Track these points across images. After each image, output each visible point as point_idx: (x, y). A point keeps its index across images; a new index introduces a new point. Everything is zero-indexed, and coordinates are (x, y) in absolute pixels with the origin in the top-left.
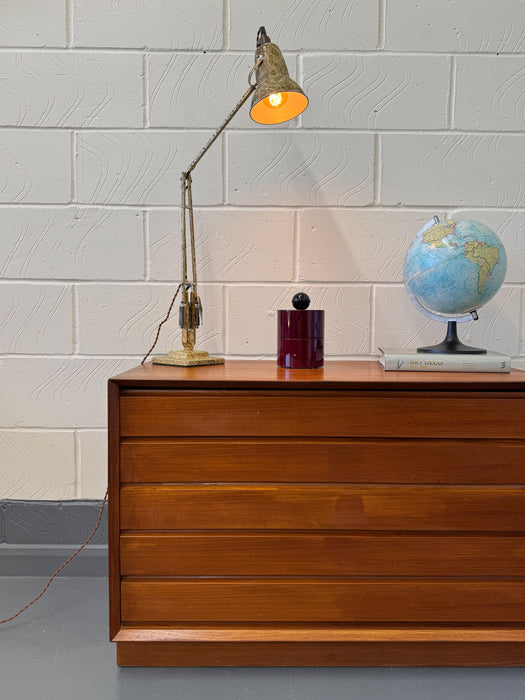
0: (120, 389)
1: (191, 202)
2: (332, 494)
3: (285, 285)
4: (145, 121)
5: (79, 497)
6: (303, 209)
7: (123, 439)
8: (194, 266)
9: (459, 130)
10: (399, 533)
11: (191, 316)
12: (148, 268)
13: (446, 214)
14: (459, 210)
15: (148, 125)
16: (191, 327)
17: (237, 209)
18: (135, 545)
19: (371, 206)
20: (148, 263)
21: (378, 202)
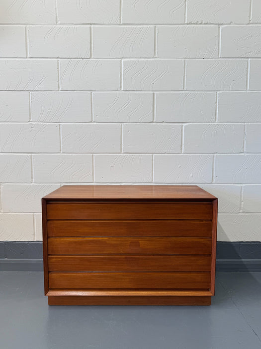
0: (46, 202)
2: (128, 241)
3: (117, 154)
5: (36, 240)
6: (125, 124)
7: (48, 220)
9: (188, 91)
10: (154, 255)
12: (62, 148)
13: (182, 126)
14: (187, 124)
15: (60, 90)
17: (98, 124)
18: (54, 260)
19: (152, 122)
20: (62, 146)
21: (155, 121)
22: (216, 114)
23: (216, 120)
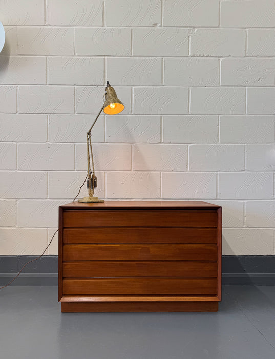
0: (63, 210)
1: (91, 143)
2: (139, 247)
3: (128, 172)
4: (75, 111)
5: (48, 254)
6: (135, 144)
7: (64, 228)
8: (93, 165)
9: (192, 115)
10: (163, 261)
11: (92, 183)
12: (76, 166)
13: (188, 146)
14: (193, 144)
15: (76, 113)
16: (92, 188)
17: (110, 144)
18: (68, 266)
19: (160, 143)
20: (76, 164)
21: (162, 141)
22: (218, 136)
23: (218, 141)
